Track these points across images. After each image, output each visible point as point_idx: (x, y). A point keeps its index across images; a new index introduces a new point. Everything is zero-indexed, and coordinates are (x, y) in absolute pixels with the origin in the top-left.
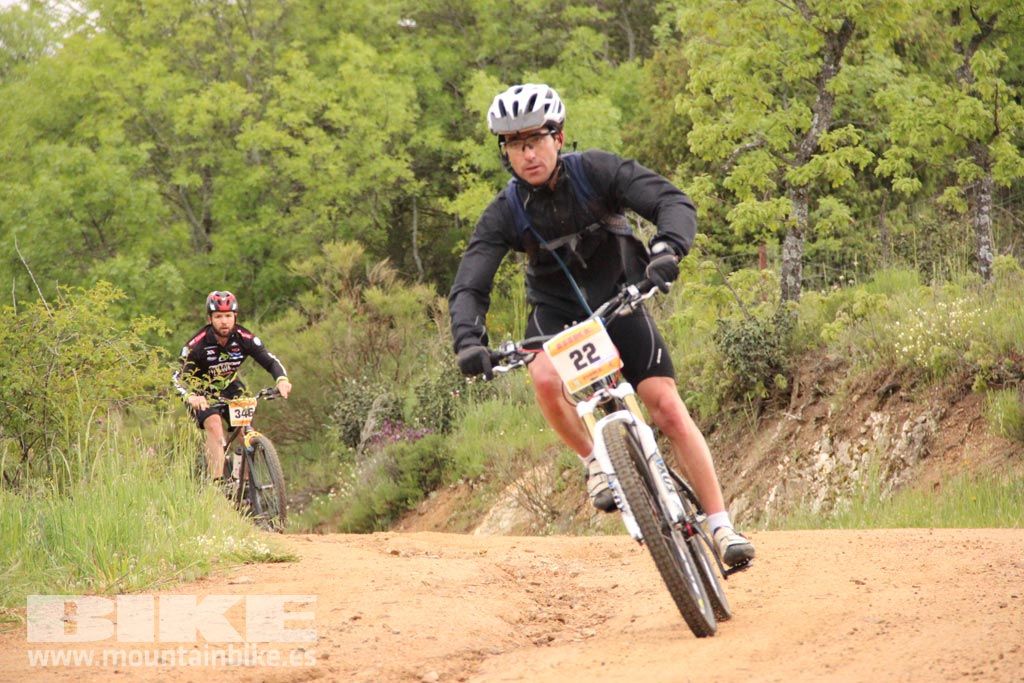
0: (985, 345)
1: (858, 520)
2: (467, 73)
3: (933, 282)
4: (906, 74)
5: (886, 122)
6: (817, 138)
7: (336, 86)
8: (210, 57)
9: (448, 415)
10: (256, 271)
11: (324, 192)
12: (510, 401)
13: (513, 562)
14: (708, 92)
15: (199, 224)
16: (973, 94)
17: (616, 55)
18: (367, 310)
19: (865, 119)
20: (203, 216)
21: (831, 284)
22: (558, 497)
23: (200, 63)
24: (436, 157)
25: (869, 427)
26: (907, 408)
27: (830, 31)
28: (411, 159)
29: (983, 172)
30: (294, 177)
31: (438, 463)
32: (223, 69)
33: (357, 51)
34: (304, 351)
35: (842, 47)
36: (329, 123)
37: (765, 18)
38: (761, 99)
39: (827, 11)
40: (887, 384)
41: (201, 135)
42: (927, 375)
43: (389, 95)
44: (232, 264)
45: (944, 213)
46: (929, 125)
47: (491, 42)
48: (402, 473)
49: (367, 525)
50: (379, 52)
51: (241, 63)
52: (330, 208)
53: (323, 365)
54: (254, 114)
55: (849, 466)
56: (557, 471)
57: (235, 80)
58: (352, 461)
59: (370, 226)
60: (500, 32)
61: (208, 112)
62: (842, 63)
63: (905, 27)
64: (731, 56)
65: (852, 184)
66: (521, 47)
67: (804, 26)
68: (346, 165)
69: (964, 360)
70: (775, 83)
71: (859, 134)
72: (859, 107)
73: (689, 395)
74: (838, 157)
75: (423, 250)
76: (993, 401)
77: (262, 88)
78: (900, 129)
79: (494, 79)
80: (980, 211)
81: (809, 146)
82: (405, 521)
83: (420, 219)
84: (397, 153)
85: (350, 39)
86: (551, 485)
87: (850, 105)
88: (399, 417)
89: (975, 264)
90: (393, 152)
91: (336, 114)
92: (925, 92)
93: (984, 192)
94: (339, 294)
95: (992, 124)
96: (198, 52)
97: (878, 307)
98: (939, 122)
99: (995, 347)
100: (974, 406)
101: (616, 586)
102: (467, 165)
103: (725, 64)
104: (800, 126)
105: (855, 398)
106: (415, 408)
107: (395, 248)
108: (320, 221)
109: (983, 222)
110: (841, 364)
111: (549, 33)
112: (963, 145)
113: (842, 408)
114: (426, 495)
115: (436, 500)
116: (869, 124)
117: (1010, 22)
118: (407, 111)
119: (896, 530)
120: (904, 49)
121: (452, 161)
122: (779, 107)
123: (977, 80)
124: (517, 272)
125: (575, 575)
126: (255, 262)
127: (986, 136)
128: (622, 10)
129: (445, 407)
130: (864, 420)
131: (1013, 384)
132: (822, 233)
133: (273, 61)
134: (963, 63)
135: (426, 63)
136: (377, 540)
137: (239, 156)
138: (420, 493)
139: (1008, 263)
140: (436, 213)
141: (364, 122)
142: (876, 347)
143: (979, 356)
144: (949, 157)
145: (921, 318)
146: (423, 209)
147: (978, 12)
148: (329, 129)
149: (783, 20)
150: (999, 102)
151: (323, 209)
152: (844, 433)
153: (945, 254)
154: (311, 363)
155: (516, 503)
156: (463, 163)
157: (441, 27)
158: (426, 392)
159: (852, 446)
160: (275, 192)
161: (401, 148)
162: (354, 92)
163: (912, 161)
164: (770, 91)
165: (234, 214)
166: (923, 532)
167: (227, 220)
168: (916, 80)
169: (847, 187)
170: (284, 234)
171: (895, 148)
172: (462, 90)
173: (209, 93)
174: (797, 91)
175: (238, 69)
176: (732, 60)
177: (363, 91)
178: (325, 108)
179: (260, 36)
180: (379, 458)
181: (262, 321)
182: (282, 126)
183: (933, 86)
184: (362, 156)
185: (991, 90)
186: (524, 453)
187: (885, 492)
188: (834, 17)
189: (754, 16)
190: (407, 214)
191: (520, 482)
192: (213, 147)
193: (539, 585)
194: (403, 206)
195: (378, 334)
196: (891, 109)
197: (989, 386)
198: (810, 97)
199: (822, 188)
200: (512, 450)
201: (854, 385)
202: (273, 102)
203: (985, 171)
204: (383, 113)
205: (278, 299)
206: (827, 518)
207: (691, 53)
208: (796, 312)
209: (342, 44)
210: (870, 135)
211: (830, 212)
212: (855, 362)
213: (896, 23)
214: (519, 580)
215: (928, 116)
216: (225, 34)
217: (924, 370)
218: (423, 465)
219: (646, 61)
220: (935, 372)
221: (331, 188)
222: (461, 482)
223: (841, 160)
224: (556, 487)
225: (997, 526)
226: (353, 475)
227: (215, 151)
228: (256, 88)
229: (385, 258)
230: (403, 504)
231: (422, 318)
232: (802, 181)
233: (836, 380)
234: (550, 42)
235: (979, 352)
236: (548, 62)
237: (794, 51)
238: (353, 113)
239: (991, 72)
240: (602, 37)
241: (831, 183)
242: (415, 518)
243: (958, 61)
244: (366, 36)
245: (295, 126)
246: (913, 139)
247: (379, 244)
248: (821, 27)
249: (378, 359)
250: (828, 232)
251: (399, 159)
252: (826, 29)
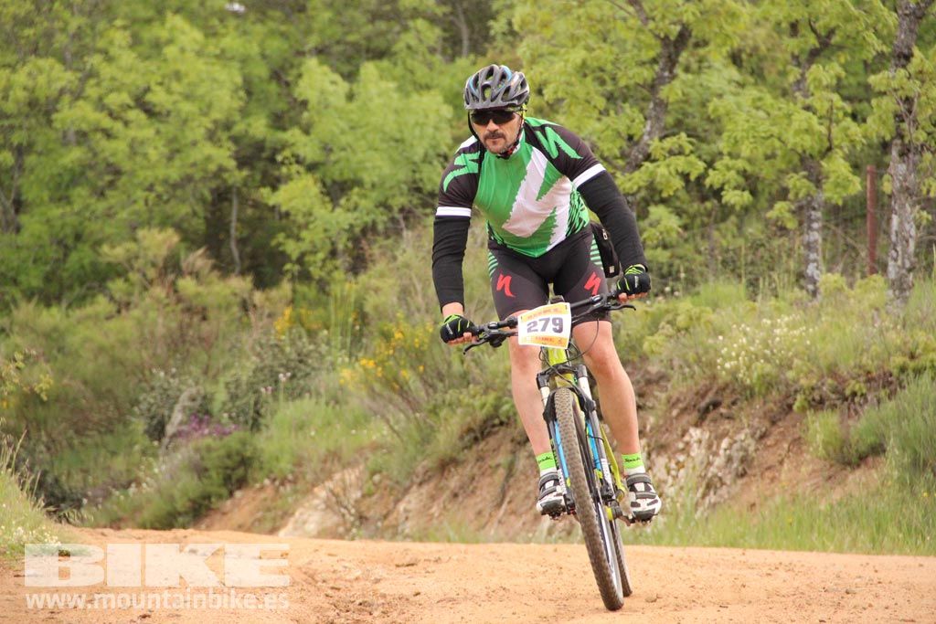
0: (809, 364)
1: (672, 537)
2: (296, 61)
3: (759, 298)
4: (742, 85)
5: (719, 133)
6: (648, 145)
7: (159, 68)
8: (29, 32)
9: (257, 413)
10: (66, 255)
11: (141, 178)
12: (323, 401)
13: (313, 566)
14: (540, 92)
15: (9, 204)
16: (808, 108)
17: (449, 51)
18: (179, 300)
19: (700, 130)
20: (13, 196)
21: (656, 295)
22: (367, 501)
23: (17, 38)
24: (259, 146)
25: (687, 444)
26: (727, 425)
27: (667, 37)
28: (234, 148)
29: (814, 188)
30: (112, 160)
31: (245, 462)
32: (41, 44)
33: (183, 33)
34: (112, 339)
35: (678, 54)
36: (150, 107)
37: (600, 21)
38: (593, 103)
39: (664, 17)
40: (707, 400)
41: (15, 112)
42: (748, 393)
43: (215, 80)
44: (41, 246)
45: (774, 228)
46: (763, 138)
47: (321, 32)
48: (206, 470)
49: (167, 522)
50: (206, 36)
51: (61, 40)
52: (146, 193)
53: (132, 355)
54: (72, 93)
55: (665, 482)
56: (366, 476)
57: (54, 55)
58: (155, 456)
59: (187, 214)
60: (331, 21)
61: (25, 88)
62: (678, 70)
63: (743, 38)
64: (566, 57)
65: (682, 194)
66: (352, 38)
67: (640, 31)
68: (165, 151)
69: (786, 379)
70: (609, 87)
71: (691, 143)
72: (694, 117)
73: (507, 402)
74: (668, 166)
75: (242, 242)
76: (813, 422)
77: (81, 66)
78: (732, 141)
79: (326, 68)
80: (810, 228)
81: (640, 153)
82: (207, 521)
83: (240, 211)
84: (219, 140)
85: (176, 21)
86: (361, 488)
87: (685, 114)
88: (208, 412)
89: (802, 282)
90: (215, 139)
91: (158, 97)
92: (759, 104)
93: (814, 209)
94: (151, 282)
95: (825, 139)
96: (15, 25)
97: (702, 320)
98: (772, 136)
99: (819, 367)
100: (794, 426)
101: (418, 594)
102: (293, 155)
103: (559, 66)
104: (631, 132)
105: (675, 412)
106: (224, 404)
107: (212, 238)
108: (136, 207)
109: (812, 239)
110: (662, 377)
111: (382, 25)
112: (796, 160)
113: (661, 422)
114: (231, 494)
115: (240, 499)
116: (702, 135)
117: (848, 37)
118: (232, 97)
119: (709, 550)
120: (741, 61)
121: (276, 151)
122: (612, 113)
123: (812, 95)
124: (336, 268)
125: (377, 581)
126: (66, 247)
127: (820, 152)
128: (457, 5)
129: (256, 403)
130: (683, 436)
131: (835, 406)
132: (649, 243)
133: (94, 39)
134: (799, 77)
135: (254, 49)
136: (175, 538)
137: (53, 135)
138: (224, 491)
139: (835, 282)
140: (257, 205)
141: (186, 107)
142: (698, 361)
143: (802, 375)
144: (781, 171)
145: (745, 334)
146: (244, 200)
147: (817, 26)
148: (150, 112)
149: (620, 24)
150: (834, 117)
151: (140, 194)
152: (662, 448)
153: (773, 270)
154: (119, 353)
155: (323, 506)
156: (287, 153)
157: (271, 13)
158: (237, 387)
159: (670, 461)
160: (90, 174)
161: (224, 136)
162: (178, 76)
163: (744, 174)
164: (603, 95)
165: (46, 195)
166: (736, 552)
167: (38, 201)
168: (752, 92)
169: (678, 198)
170: (97, 218)
171: (726, 160)
172: (290, 79)
173: (27, 69)
174: (632, 97)
175: (57, 45)
176: (567, 61)
177: (187, 75)
178: (148, 90)
179: (81, 12)
180: (184, 453)
181: (70, 306)
182: (100, 105)
183: (768, 99)
184: (183, 142)
185: (827, 105)
186: (334, 456)
187: (701, 509)
188: (670, 24)
189: (590, 18)
190: (226, 204)
191: (329, 484)
192: (26, 124)
193: (339, 589)
194: (222, 195)
195: (189, 326)
196: (725, 120)
197: (811, 406)
198: (644, 104)
199: (652, 197)
200: (322, 451)
201: (674, 400)
202: (92, 81)
203: (817, 187)
204: (207, 99)
205: (88, 284)
206: (641, 535)
207: (525, 52)
208: (619, 322)
209: (168, 25)
210: (704, 146)
211: (658, 222)
212: (676, 376)
213: (735, 33)
214: (319, 584)
215: (761, 128)
216: (45, 8)
217: (745, 388)
218: (229, 463)
219: (480, 59)
220: (756, 389)
221: (149, 173)
222: (267, 482)
223: (672, 169)
224: (365, 490)
225: (811, 550)
226: (156, 470)
227: (29, 129)
228: (75, 66)
229: (199, 247)
230: (206, 502)
231: (236, 310)
232: (631, 188)
233: (657, 393)
234: (382, 34)
235: (802, 371)
236: (379, 54)
237: (628, 55)
238: (176, 97)
239: (827, 87)
240: (438, 31)
241: (661, 192)
242: (218, 517)
243: (794, 74)
244: (192, 17)
245: (113, 107)
246: (745, 150)
247: (196, 232)
248: (657, 32)
249: (188, 351)
250: (655, 242)
251: (221, 147)
252: (662, 35)
